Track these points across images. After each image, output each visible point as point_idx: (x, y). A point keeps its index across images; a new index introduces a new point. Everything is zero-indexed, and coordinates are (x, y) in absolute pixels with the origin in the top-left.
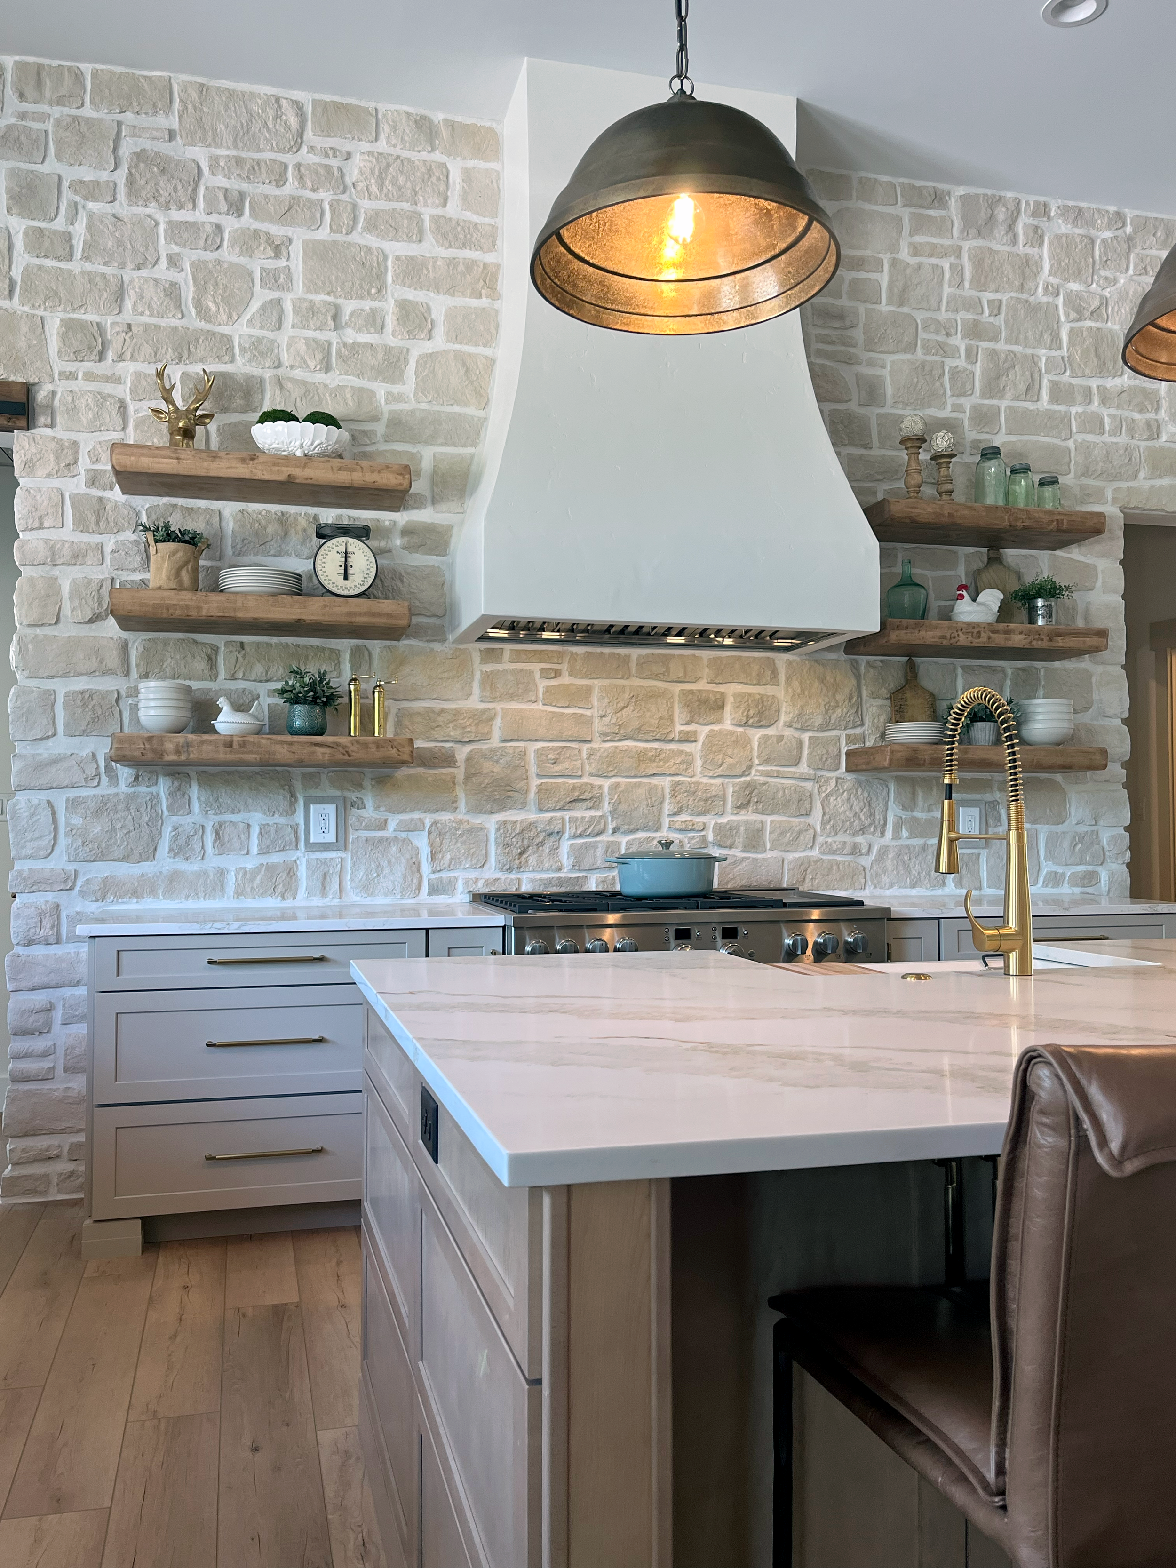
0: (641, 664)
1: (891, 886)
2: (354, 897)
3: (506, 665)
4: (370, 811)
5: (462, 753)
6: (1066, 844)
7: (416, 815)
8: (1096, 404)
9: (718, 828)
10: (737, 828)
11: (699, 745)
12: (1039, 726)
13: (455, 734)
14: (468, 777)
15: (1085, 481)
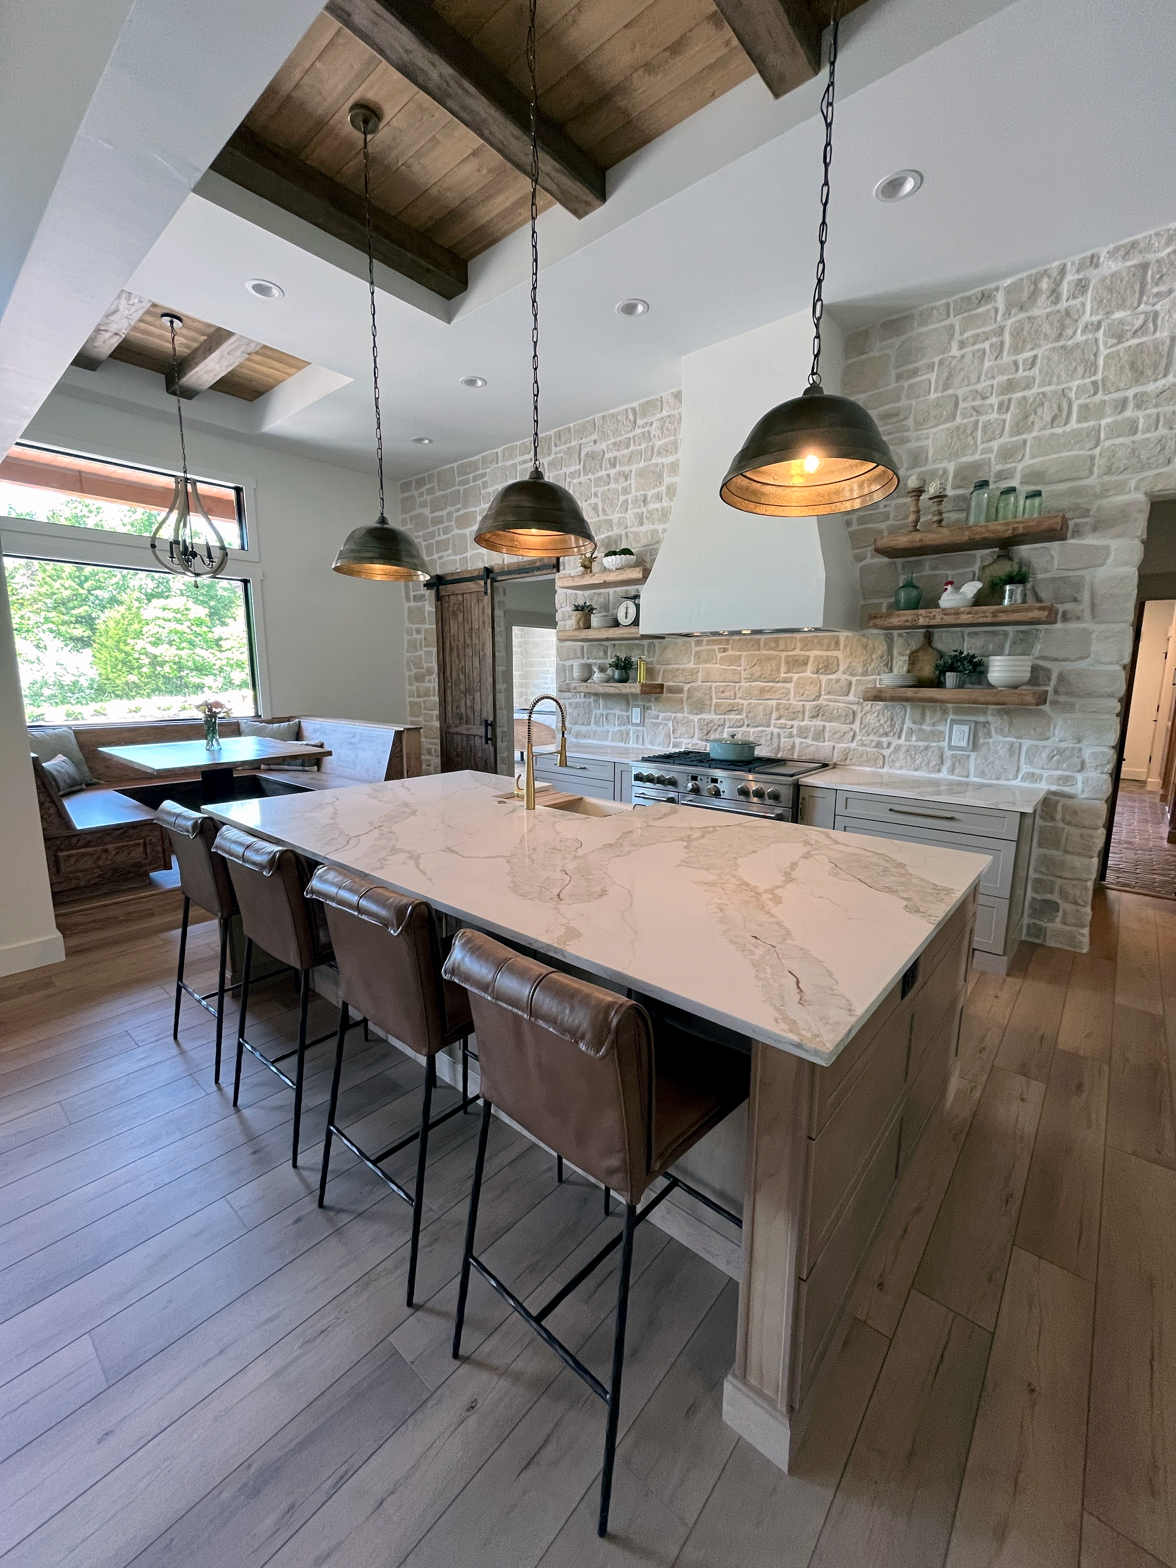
0: (765, 643)
1: (901, 768)
2: (648, 746)
3: (705, 647)
4: (653, 712)
5: (686, 687)
6: (1044, 755)
7: (669, 714)
8: (1130, 409)
9: (800, 728)
10: (810, 728)
11: (793, 684)
12: (996, 674)
13: (682, 679)
14: (688, 698)
15: (1107, 478)
